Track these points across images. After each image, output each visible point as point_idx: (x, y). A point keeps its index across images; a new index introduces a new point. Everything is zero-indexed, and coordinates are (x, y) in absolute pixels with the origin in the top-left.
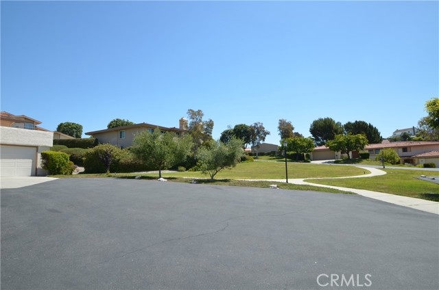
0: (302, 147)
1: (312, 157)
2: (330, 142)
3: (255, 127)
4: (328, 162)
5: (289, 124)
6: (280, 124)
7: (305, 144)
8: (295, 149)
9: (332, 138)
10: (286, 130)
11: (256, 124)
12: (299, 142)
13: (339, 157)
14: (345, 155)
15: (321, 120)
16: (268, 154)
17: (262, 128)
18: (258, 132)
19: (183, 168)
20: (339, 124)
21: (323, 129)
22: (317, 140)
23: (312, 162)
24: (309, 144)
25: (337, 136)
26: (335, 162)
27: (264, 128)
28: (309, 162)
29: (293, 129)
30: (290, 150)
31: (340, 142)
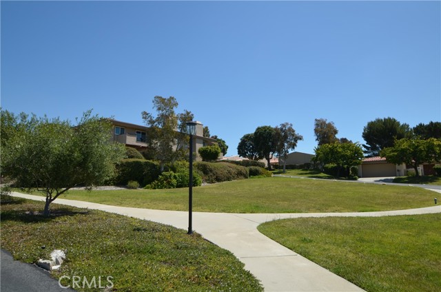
0: (344, 157)
1: (360, 172)
2: (388, 150)
3: (282, 129)
4: (384, 181)
5: (330, 126)
6: (317, 125)
7: (349, 153)
8: (335, 160)
9: (391, 145)
10: (325, 133)
11: (284, 126)
12: (340, 150)
13: (403, 172)
14: (412, 170)
15: (379, 121)
16: (301, 167)
17: (291, 131)
18: (286, 137)
19: (135, 183)
20: (406, 126)
21: (382, 133)
22: (373, 148)
23: (360, 180)
24: (356, 153)
25: (397, 142)
26: (394, 181)
27: (294, 131)
28: (355, 179)
29: (336, 132)
30: (327, 161)
31: (403, 151)
